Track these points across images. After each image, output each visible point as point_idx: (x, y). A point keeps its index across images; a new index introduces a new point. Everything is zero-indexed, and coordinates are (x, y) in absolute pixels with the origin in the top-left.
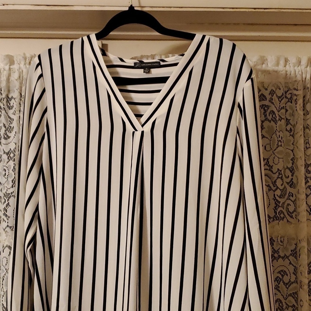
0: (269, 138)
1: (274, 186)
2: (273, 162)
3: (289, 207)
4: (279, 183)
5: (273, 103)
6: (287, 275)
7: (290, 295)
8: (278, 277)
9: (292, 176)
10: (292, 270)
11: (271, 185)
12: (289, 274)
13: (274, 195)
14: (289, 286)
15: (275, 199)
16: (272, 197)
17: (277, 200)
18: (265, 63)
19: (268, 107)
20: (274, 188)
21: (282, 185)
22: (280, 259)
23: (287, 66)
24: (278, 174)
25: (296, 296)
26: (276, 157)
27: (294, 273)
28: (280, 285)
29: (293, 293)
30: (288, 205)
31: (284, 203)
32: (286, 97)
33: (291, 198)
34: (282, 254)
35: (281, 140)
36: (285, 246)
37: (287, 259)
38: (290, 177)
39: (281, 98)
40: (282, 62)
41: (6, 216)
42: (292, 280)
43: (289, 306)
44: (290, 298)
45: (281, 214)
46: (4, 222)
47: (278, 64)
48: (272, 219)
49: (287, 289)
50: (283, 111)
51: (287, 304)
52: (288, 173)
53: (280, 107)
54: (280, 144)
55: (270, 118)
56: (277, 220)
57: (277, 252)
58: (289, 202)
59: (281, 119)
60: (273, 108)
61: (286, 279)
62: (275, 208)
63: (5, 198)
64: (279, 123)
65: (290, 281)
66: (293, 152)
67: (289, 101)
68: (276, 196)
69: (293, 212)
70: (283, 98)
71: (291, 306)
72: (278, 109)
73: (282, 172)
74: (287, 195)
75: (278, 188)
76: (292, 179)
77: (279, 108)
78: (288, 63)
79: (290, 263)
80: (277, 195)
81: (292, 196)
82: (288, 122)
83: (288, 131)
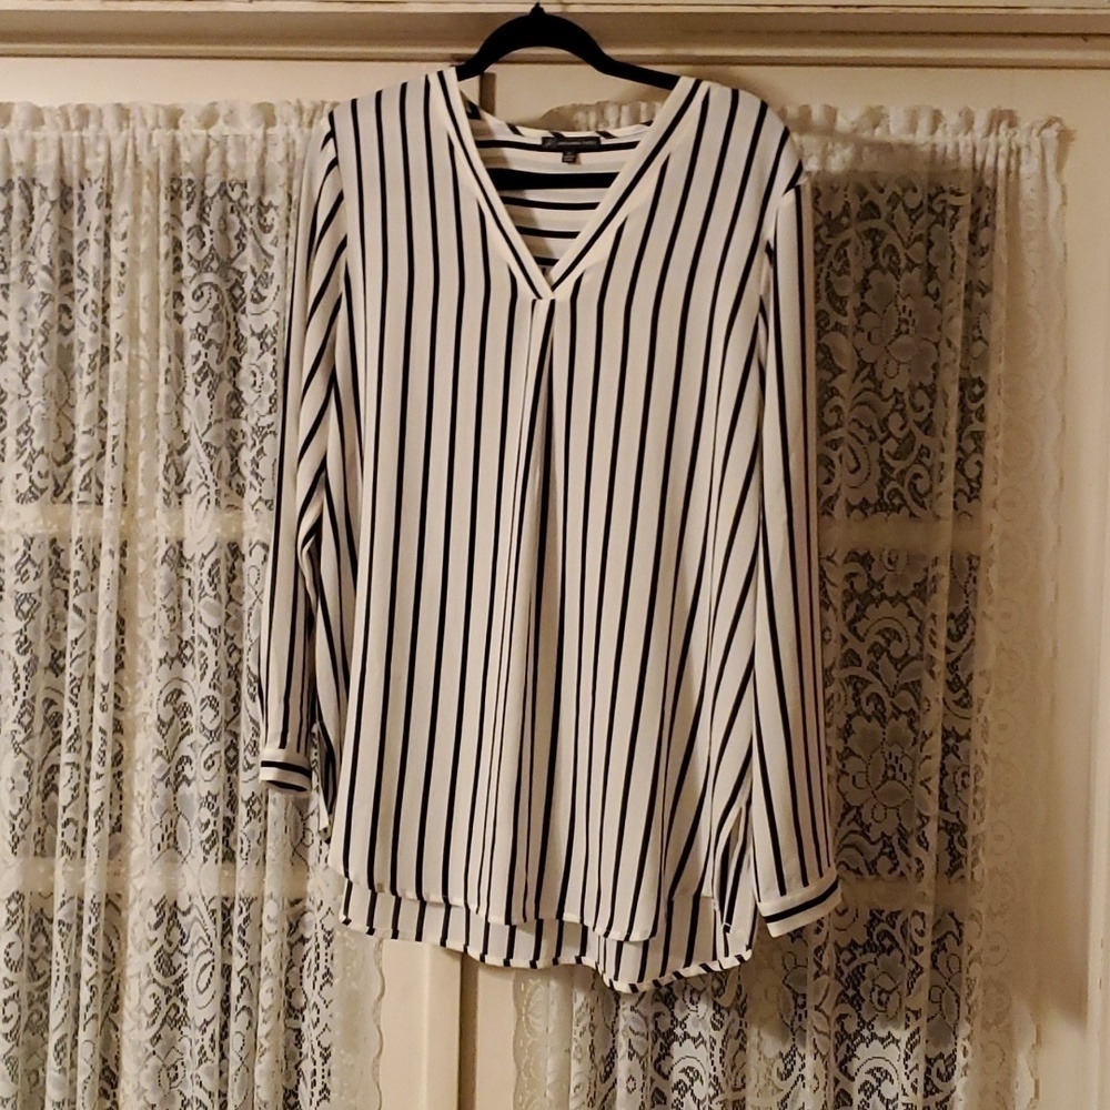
0: (880, 312)
1: (883, 432)
2: (885, 373)
3: (918, 482)
4: (895, 422)
5: (893, 227)
6: (900, 640)
7: (906, 687)
8: (876, 643)
9: (932, 406)
10: (913, 630)
11: (876, 427)
12: (904, 639)
13: (881, 450)
14: (903, 667)
15: (882, 462)
16: (875, 456)
17: (887, 464)
18: (882, 122)
19: (882, 234)
20: (881, 436)
21: (902, 428)
22: (886, 602)
23: (939, 133)
24: (892, 401)
25: (919, 689)
26: (892, 362)
27: (917, 637)
28: (879, 663)
29: (913, 683)
30: (917, 476)
31: (903, 472)
32: (931, 210)
33: (925, 459)
34: (889, 591)
35: (908, 318)
36: (899, 572)
37: (901, 604)
38: (927, 410)
39: (918, 213)
40: (924, 123)
41: (257, 475)
42: (912, 653)
43: (900, 712)
44: (904, 693)
45: (894, 497)
46: (253, 490)
47: (913, 128)
48: (871, 509)
49: (896, 673)
50: (920, 246)
51: (894, 707)
52: (922, 399)
53: (913, 238)
54: (904, 328)
55: (884, 262)
56: (882, 511)
57: (880, 585)
58: (919, 469)
59: (911, 265)
60: (892, 239)
61: (897, 650)
62: (882, 484)
63: (254, 436)
64: (906, 276)
65: (906, 654)
66: (937, 347)
67: (936, 222)
68: (885, 455)
69: (926, 494)
70: (922, 214)
71: (905, 713)
72: (906, 239)
73: (906, 397)
74: (916, 452)
75: (890, 435)
76: (930, 414)
77: (909, 239)
78: (941, 125)
79: (911, 614)
80: (888, 453)
81: (928, 457)
82: (931, 273)
83: (931, 296)
